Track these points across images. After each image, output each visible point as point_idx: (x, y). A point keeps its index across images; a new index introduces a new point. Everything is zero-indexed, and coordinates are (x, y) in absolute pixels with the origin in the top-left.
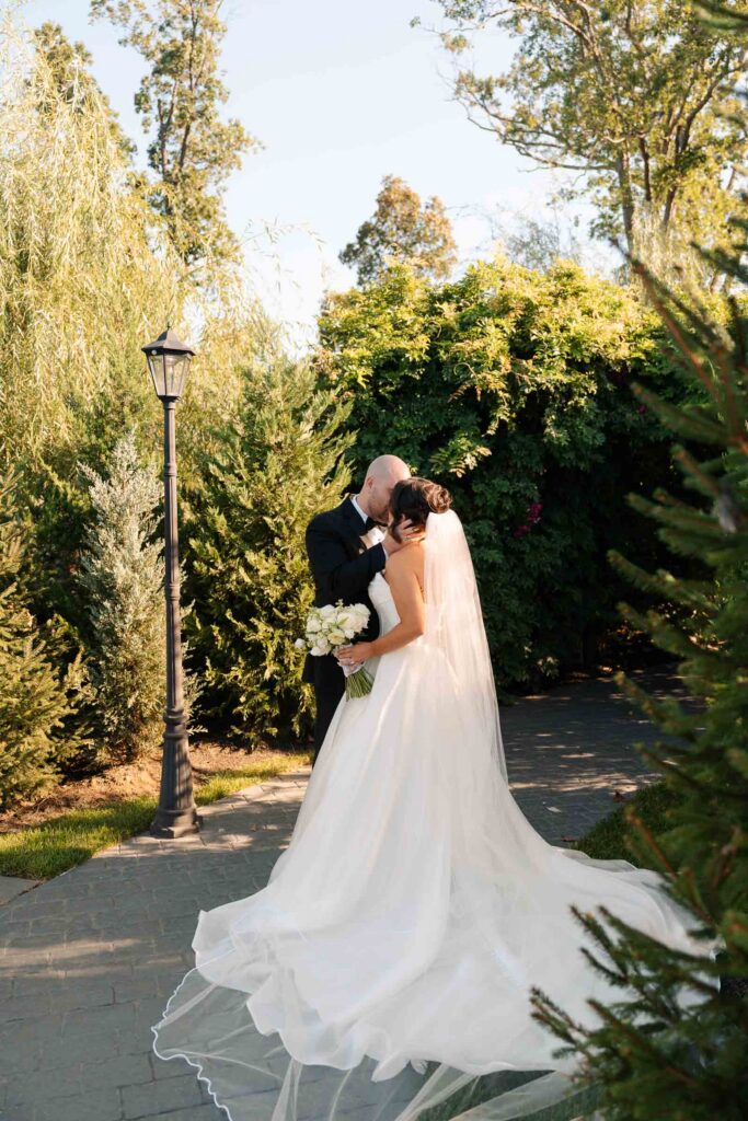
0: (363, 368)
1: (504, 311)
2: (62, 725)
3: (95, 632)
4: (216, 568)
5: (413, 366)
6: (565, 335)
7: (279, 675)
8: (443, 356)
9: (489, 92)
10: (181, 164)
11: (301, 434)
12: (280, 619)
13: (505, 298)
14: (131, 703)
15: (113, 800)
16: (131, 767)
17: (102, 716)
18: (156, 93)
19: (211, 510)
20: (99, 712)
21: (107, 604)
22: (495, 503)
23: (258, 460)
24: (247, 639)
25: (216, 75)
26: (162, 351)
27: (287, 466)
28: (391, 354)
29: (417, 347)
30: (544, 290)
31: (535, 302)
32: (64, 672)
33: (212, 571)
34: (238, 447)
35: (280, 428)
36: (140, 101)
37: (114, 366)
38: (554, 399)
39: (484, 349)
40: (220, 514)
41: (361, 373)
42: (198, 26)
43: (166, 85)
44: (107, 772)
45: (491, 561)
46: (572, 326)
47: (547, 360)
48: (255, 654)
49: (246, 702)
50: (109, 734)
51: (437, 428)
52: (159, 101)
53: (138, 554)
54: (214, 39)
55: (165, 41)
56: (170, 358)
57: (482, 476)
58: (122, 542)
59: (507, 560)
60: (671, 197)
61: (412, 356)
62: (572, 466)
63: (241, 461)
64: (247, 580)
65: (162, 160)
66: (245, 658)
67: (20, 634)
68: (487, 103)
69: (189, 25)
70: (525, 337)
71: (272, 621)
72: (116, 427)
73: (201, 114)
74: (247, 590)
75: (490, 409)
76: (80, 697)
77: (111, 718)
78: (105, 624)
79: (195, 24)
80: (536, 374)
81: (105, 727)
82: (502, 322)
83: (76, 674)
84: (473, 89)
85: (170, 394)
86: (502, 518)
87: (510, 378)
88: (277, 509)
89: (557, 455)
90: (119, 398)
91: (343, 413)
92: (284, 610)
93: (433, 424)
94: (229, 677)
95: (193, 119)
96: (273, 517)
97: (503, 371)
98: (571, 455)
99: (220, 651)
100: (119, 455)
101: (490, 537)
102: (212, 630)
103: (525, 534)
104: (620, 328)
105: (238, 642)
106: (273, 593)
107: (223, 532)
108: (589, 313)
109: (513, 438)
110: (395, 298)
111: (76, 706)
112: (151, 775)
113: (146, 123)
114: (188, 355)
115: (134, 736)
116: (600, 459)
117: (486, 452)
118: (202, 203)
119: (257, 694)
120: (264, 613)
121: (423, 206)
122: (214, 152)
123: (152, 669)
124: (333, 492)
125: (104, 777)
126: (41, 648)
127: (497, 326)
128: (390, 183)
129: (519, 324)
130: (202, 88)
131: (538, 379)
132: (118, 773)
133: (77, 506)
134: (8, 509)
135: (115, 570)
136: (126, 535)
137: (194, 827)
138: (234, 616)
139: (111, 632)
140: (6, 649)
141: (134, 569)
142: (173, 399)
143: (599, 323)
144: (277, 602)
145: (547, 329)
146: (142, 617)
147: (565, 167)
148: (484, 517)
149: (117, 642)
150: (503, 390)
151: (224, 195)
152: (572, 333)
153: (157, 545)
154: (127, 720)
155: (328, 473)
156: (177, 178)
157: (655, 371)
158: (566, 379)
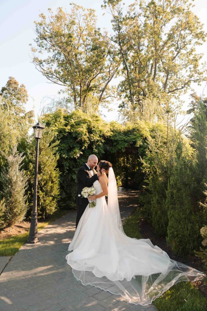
0: (56, 132)
1: (85, 123)
5: (65, 132)
9: (41, 63)
15: (9, 237)
16: (10, 228)
39: (82, 130)
40: (32, 165)
41: (56, 134)
47: (95, 134)
53: (18, 174)
56: (40, 129)
61: (67, 130)
70: (90, 129)
75: (83, 144)
82: (85, 125)
84: (38, 61)
87: (89, 138)
91: (58, 143)
93: (69, 146)
97: (87, 136)
98: (98, 155)
112: (15, 230)
117: (82, 153)
121: (20, 86)
125: (4, 231)
128: (11, 79)
131: (94, 138)
132: (8, 229)
135: (13, 178)
137: (38, 241)
142: (39, 138)
147: (58, 84)
152: (100, 129)
157: (113, 139)
158: (98, 139)
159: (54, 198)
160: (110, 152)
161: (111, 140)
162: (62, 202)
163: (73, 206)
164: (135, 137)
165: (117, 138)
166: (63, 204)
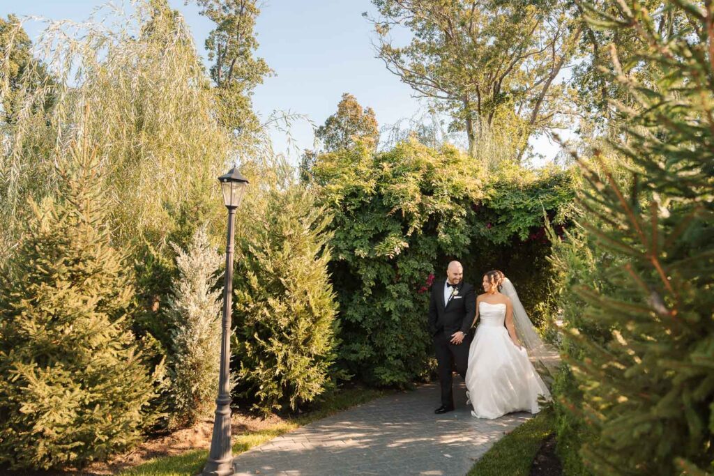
0: (339, 196)
1: (418, 169)
2: (148, 404)
3: (173, 345)
4: (249, 307)
5: (366, 195)
6: (450, 184)
7: (284, 372)
8: (383, 191)
9: (398, 56)
10: (229, 78)
11: (303, 230)
12: (286, 338)
13: (417, 162)
14: (194, 389)
16: (190, 430)
17: (174, 398)
18: (218, 40)
19: (249, 273)
20: (172, 396)
21: (183, 328)
22: (410, 274)
23: (278, 245)
24: (266, 351)
25: (253, 34)
26: (230, 180)
27: (294, 248)
28: (354, 189)
29: (369, 187)
30: (438, 159)
31: (434, 166)
32: (153, 370)
33: (247, 309)
34: (267, 236)
35: (291, 227)
36: (208, 44)
37: (194, 186)
38: (443, 218)
39: (406, 189)
40: (254, 275)
41: (338, 198)
42: (244, 9)
43: (224, 36)
44: (174, 434)
45: (406, 306)
46: (454, 179)
47: (441, 197)
48: (271, 360)
49: (263, 389)
50: (178, 410)
51: (379, 231)
52: (219, 45)
53: (204, 298)
54: (252, 16)
55: (225, 15)
56: (234, 184)
57: (402, 259)
58: (194, 291)
59: (415, 306)
60: (491, 116)
61: (368, 190)
62: (452, 254)
63: (268, 244)
64: (268, 315)
65: (218, 75)
66: (264, 362)
67: (125, 346)
68: (398, 61)
69: (240, 8)
70: (429, 184)
71: (281, 339)
72: (192, 221)
73: (242, 53)
74: (267, 321)
75: (408, 222)
76: (161, 386)
77: (180, 400)
78: (180, 341)
79: (242, 8)
80: (434, 204)
81: (175, 405)
82: (416, 175)
83: (160, 371)
84: (390, 53)
85: (233, 205)
86: (413, 283)
87: (420, 205)
88: (288, 273)
89: (444, 248)
90: (196, 205)
91: (328, 220)
92: (289, 333)
93: (376, 228)
94: (253, 374)
95: (237, 55)
96: (285, 278)
97: (417, 201)
98: (452, 249)
99: (249, 358)
100: (196, 238)
101: (406, 293)
102: (245, 345)
103: (424, 291)
104: (479, 182)
105: (260, 352)
106: (284, 322)
107: (255, 286)
108: (461, 173)
109: (420, 238)
110: (356, 159)
111: (158, 393)
113: (211, 56)
114: (246, 183)
115: (193, 411)
116: (467, 251)
117: (406, 245)
118: (240, 100)
119: (270, 384)
120: (277, 335)
121: (363, 111)
122: (248, 74)
123: (207, 369)
124: (319, 265)
125: (172, 437)
126: (139, 355)
127: (413, 177)
128: (346, 97)
129: (425, 176)
130: (244, 40)
131: (436, 207)
132: (181, 434)
133: (164, 267)
134: (125, 268)
135: (189, 308)
136: (197, 286)
137: (231, 471)
138: (259, 337)
139: (184, 345)
140: (116, 356)
141: (201, 308)
142: (235, 208)
143: (468, 179)
144: (285, 328)
145: (441, 181)
146: (204, 337)
147: (435, 96)
148: (403, 282)
149: (186, 352)
150: (416, 212)
151: (252, 97)
152: (454, 183)
153: (215, 293)
154: (190, 401)
155: (317, 254)
156: (226, 85)
157: (496, 206)
158: (450, 207)
159: (317, 359)
160: (490, 242)
161: (493, 210)
162: (345, 370)
163: (388, 380)
164: (555, 198)
165: (508, 204)
166: (347, 374)
